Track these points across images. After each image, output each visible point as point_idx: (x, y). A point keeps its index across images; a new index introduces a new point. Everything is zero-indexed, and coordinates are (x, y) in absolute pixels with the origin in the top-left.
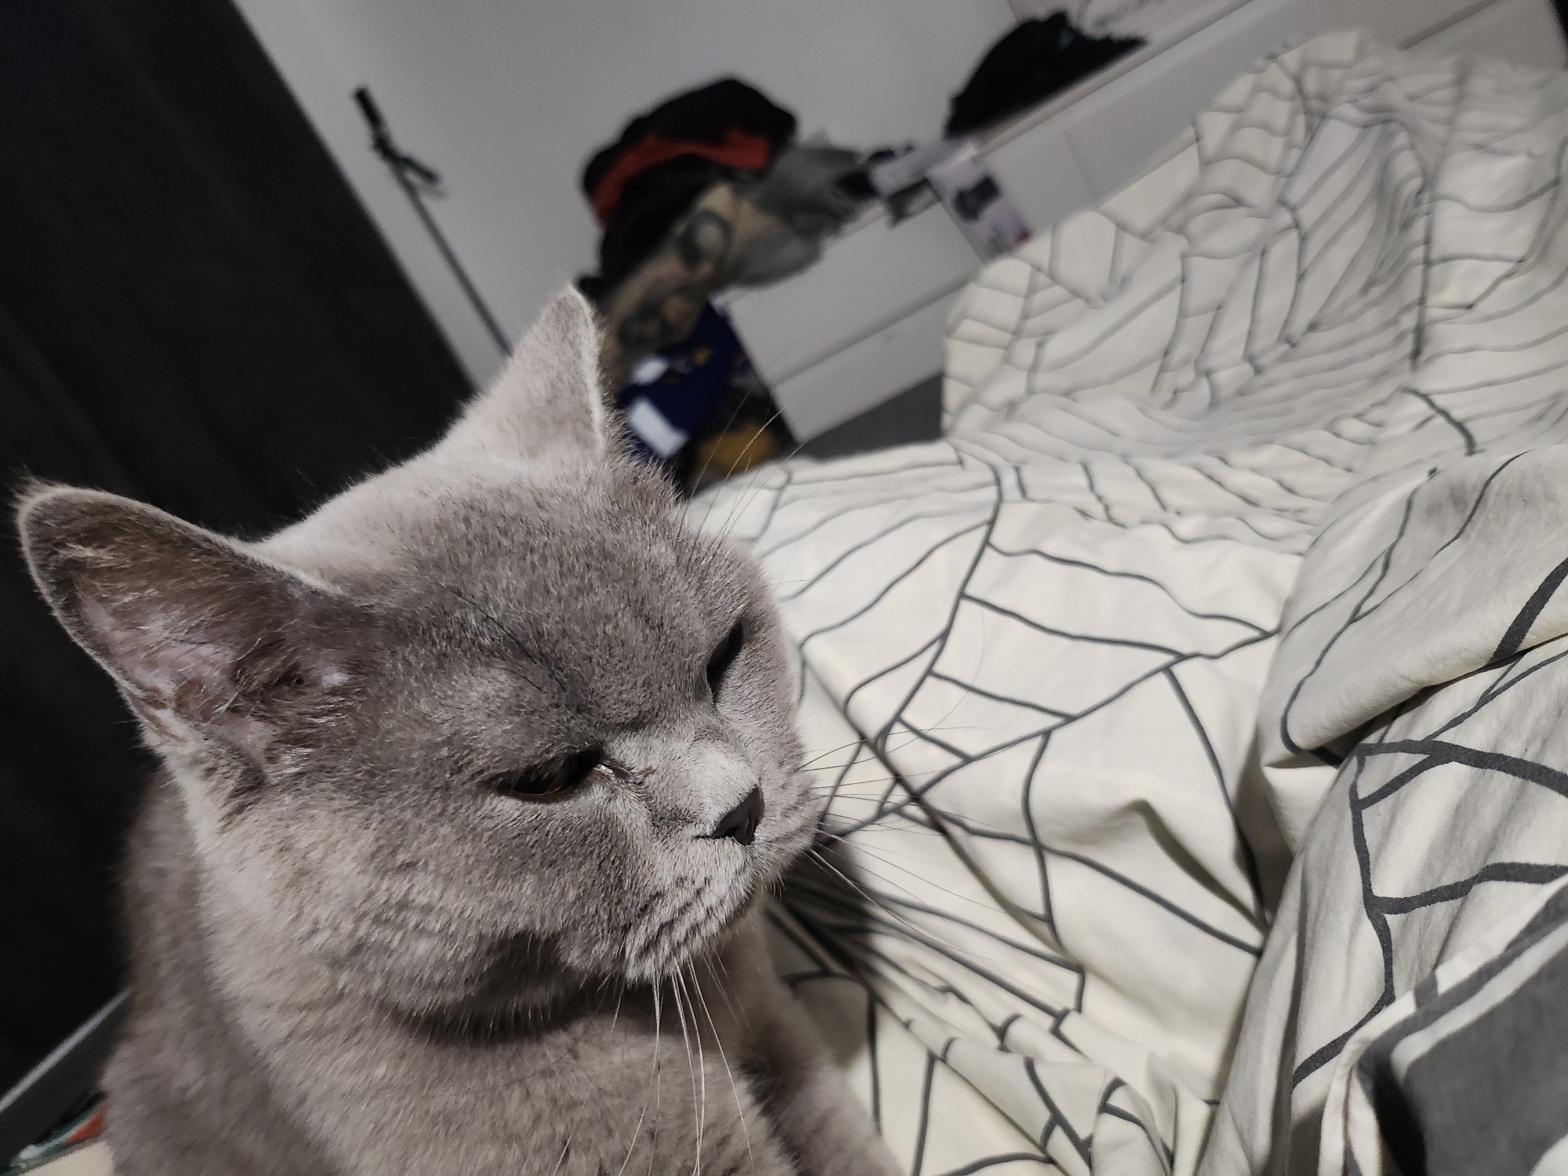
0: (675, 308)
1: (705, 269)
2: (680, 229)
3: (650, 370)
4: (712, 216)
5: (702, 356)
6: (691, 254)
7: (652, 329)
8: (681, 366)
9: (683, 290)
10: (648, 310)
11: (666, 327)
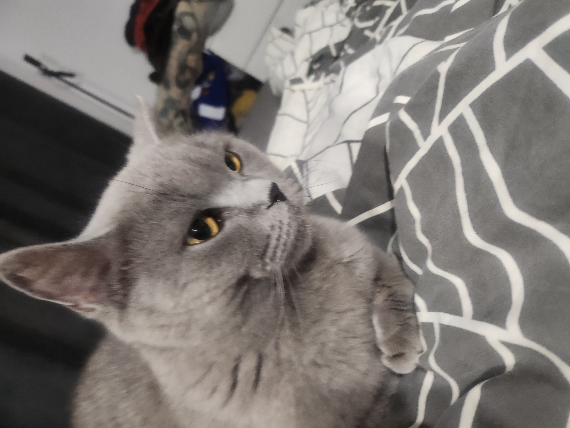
0: (192, 60)
1: (195, 36)
2: (175, 27)
3: (196, 93)
4: (184, 14)
5: (211, 77)
6: (185, 33)
7: (188, 75)
8: (206, 85)
9: (190, 51)
10: (183, 67)
11: (193, 71)
